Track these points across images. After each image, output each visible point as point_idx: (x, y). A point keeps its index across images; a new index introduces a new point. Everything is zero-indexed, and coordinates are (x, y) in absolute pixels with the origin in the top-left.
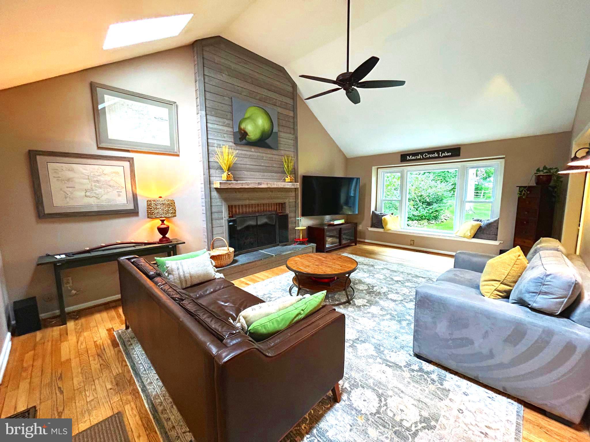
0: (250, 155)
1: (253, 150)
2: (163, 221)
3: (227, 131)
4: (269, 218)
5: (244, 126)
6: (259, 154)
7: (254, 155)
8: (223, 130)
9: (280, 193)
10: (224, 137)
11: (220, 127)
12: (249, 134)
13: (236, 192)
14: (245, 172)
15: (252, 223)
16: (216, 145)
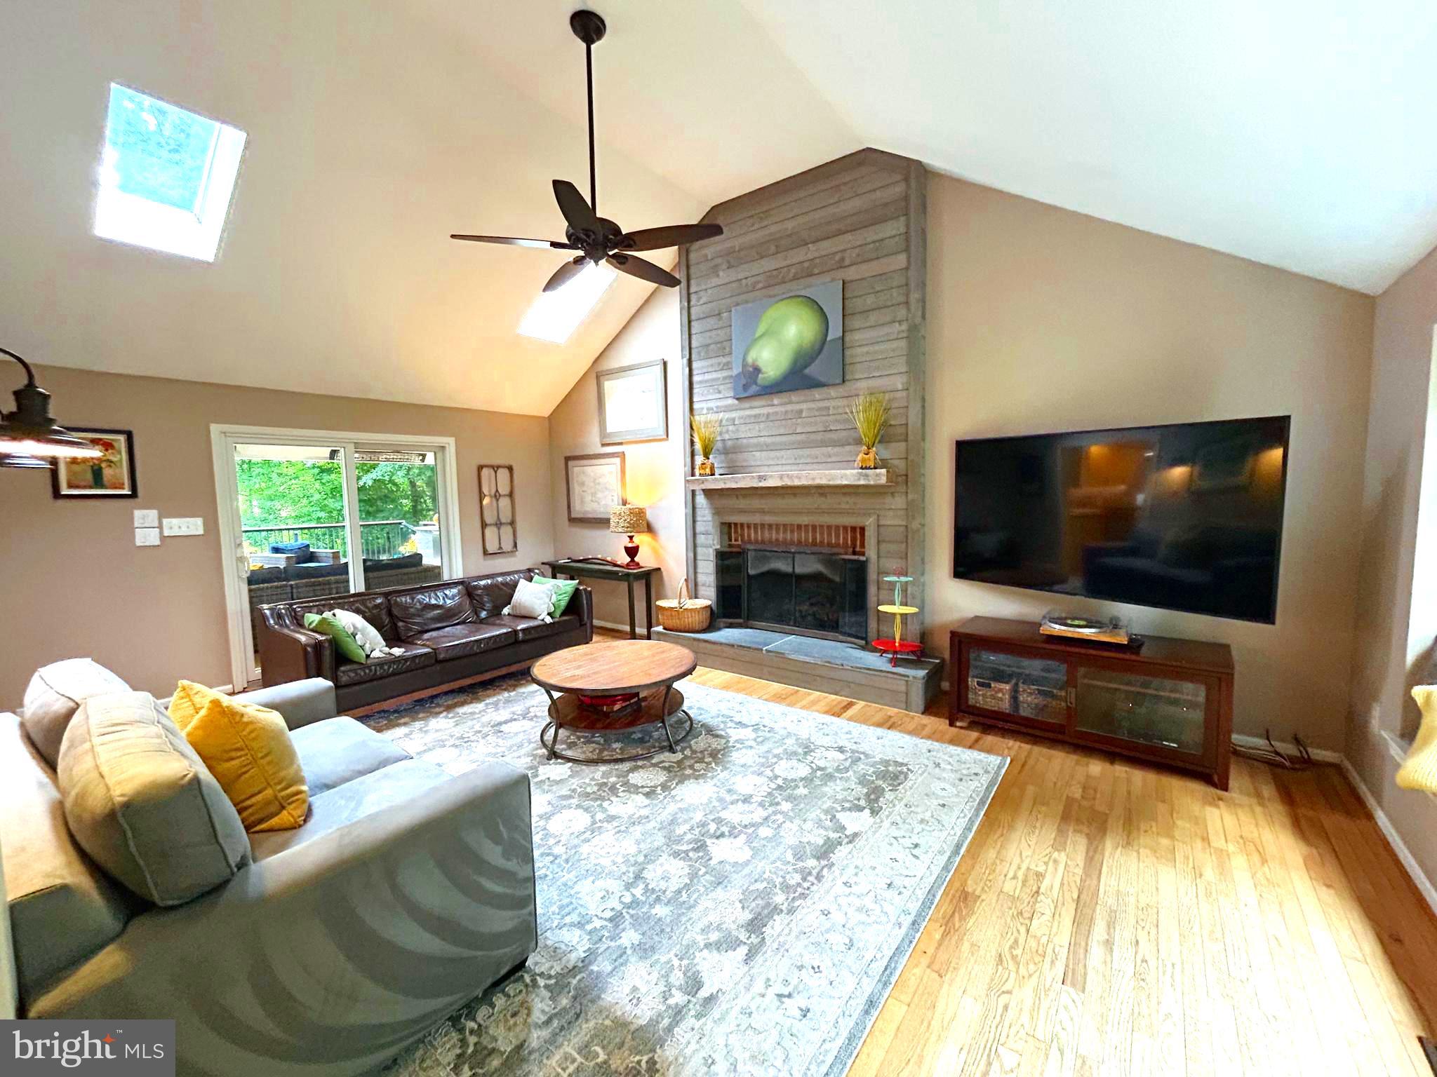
0: (768, 415)
1: (776, 401)
2: (631, 538)
3: (725, 378)
4: (830, 561)
5: (754, 357)
6: (789, 407)
7: (776, 413)
8: (718, 379)
9: (847, 499)
10: (720, 392)
11: (714, 375)
12: (764, 369)
13: (737, 498)
14: (758, 454)
15: (782, 566)
16: (705, 411)
